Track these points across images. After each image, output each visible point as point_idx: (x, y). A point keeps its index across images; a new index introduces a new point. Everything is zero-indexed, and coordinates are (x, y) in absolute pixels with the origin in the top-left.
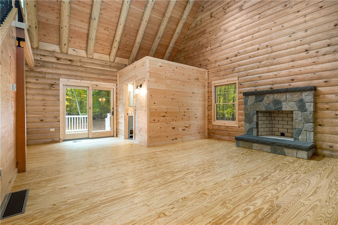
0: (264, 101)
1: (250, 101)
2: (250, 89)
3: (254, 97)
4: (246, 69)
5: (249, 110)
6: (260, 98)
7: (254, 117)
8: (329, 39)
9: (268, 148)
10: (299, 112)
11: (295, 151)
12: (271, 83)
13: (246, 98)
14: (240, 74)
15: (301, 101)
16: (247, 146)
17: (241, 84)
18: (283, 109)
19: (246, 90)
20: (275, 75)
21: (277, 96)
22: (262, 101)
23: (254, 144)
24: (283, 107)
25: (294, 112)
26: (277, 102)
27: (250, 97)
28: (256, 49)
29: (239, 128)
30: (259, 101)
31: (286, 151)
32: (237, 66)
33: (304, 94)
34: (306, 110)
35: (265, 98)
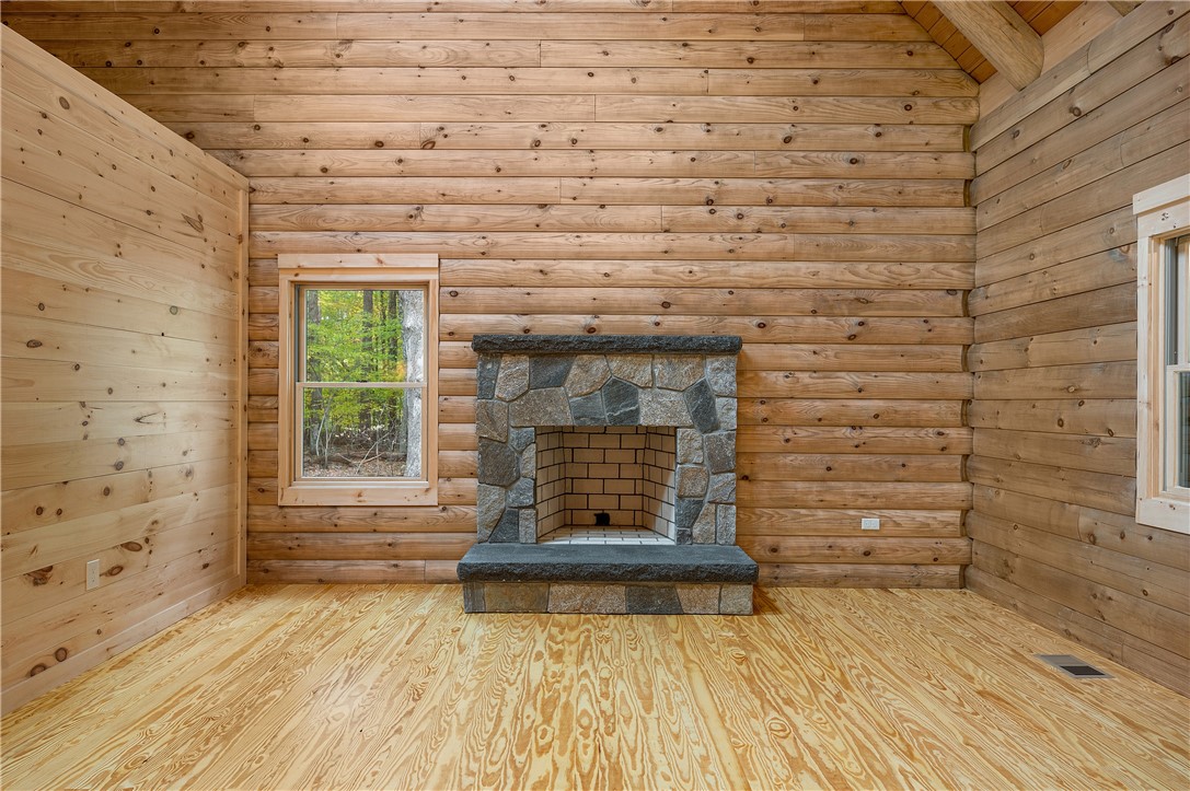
0: (567, 385)
1: (508, 377)
2: (501, 323)
3: (524, 364)
4: (478, 221)
5: (501, 424)
6: (553, 370)
7: (526, 455)
8: (771, 178)
9: (616, 595)
10: (695, 433)
11: (713, 592)
12: (589, 304)
13: (489, 366)
14: (451, 241)
15: (702, 388)
16: (520, 604)
17: (457, 294)
18: (643, 421)
19: (478, 324)
20: (606, 275)
21: (618, 366)
22: (559, 381)
23: (555, 588)
24: (643, 410)
25: (680, 432)
26: (621, 391)
27: (506, 360)
28: (528, 142)
29: (444, 509)
30: (546, 384)
31: (684, 593)
32: (433, 199)
33: (712, 364)
34: (716, 427)
35: (574, 370)
